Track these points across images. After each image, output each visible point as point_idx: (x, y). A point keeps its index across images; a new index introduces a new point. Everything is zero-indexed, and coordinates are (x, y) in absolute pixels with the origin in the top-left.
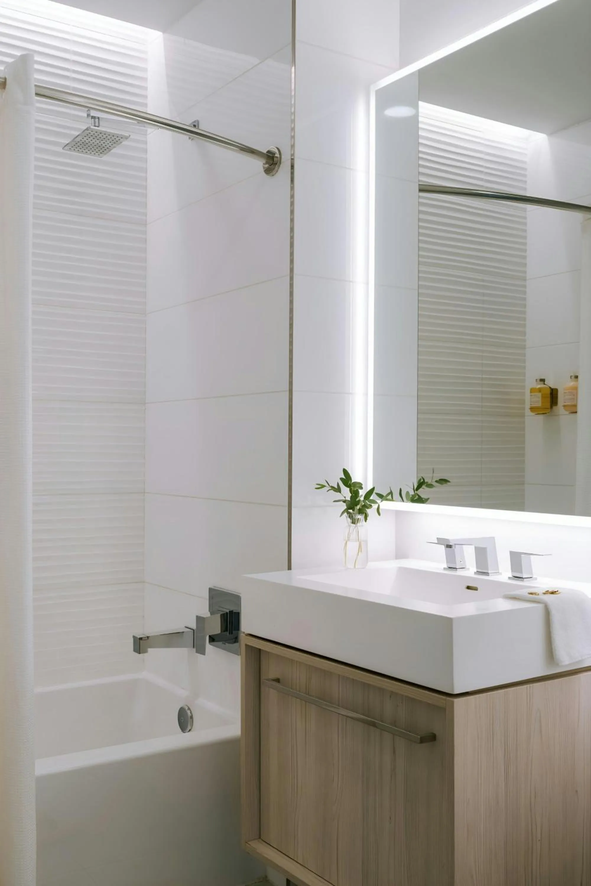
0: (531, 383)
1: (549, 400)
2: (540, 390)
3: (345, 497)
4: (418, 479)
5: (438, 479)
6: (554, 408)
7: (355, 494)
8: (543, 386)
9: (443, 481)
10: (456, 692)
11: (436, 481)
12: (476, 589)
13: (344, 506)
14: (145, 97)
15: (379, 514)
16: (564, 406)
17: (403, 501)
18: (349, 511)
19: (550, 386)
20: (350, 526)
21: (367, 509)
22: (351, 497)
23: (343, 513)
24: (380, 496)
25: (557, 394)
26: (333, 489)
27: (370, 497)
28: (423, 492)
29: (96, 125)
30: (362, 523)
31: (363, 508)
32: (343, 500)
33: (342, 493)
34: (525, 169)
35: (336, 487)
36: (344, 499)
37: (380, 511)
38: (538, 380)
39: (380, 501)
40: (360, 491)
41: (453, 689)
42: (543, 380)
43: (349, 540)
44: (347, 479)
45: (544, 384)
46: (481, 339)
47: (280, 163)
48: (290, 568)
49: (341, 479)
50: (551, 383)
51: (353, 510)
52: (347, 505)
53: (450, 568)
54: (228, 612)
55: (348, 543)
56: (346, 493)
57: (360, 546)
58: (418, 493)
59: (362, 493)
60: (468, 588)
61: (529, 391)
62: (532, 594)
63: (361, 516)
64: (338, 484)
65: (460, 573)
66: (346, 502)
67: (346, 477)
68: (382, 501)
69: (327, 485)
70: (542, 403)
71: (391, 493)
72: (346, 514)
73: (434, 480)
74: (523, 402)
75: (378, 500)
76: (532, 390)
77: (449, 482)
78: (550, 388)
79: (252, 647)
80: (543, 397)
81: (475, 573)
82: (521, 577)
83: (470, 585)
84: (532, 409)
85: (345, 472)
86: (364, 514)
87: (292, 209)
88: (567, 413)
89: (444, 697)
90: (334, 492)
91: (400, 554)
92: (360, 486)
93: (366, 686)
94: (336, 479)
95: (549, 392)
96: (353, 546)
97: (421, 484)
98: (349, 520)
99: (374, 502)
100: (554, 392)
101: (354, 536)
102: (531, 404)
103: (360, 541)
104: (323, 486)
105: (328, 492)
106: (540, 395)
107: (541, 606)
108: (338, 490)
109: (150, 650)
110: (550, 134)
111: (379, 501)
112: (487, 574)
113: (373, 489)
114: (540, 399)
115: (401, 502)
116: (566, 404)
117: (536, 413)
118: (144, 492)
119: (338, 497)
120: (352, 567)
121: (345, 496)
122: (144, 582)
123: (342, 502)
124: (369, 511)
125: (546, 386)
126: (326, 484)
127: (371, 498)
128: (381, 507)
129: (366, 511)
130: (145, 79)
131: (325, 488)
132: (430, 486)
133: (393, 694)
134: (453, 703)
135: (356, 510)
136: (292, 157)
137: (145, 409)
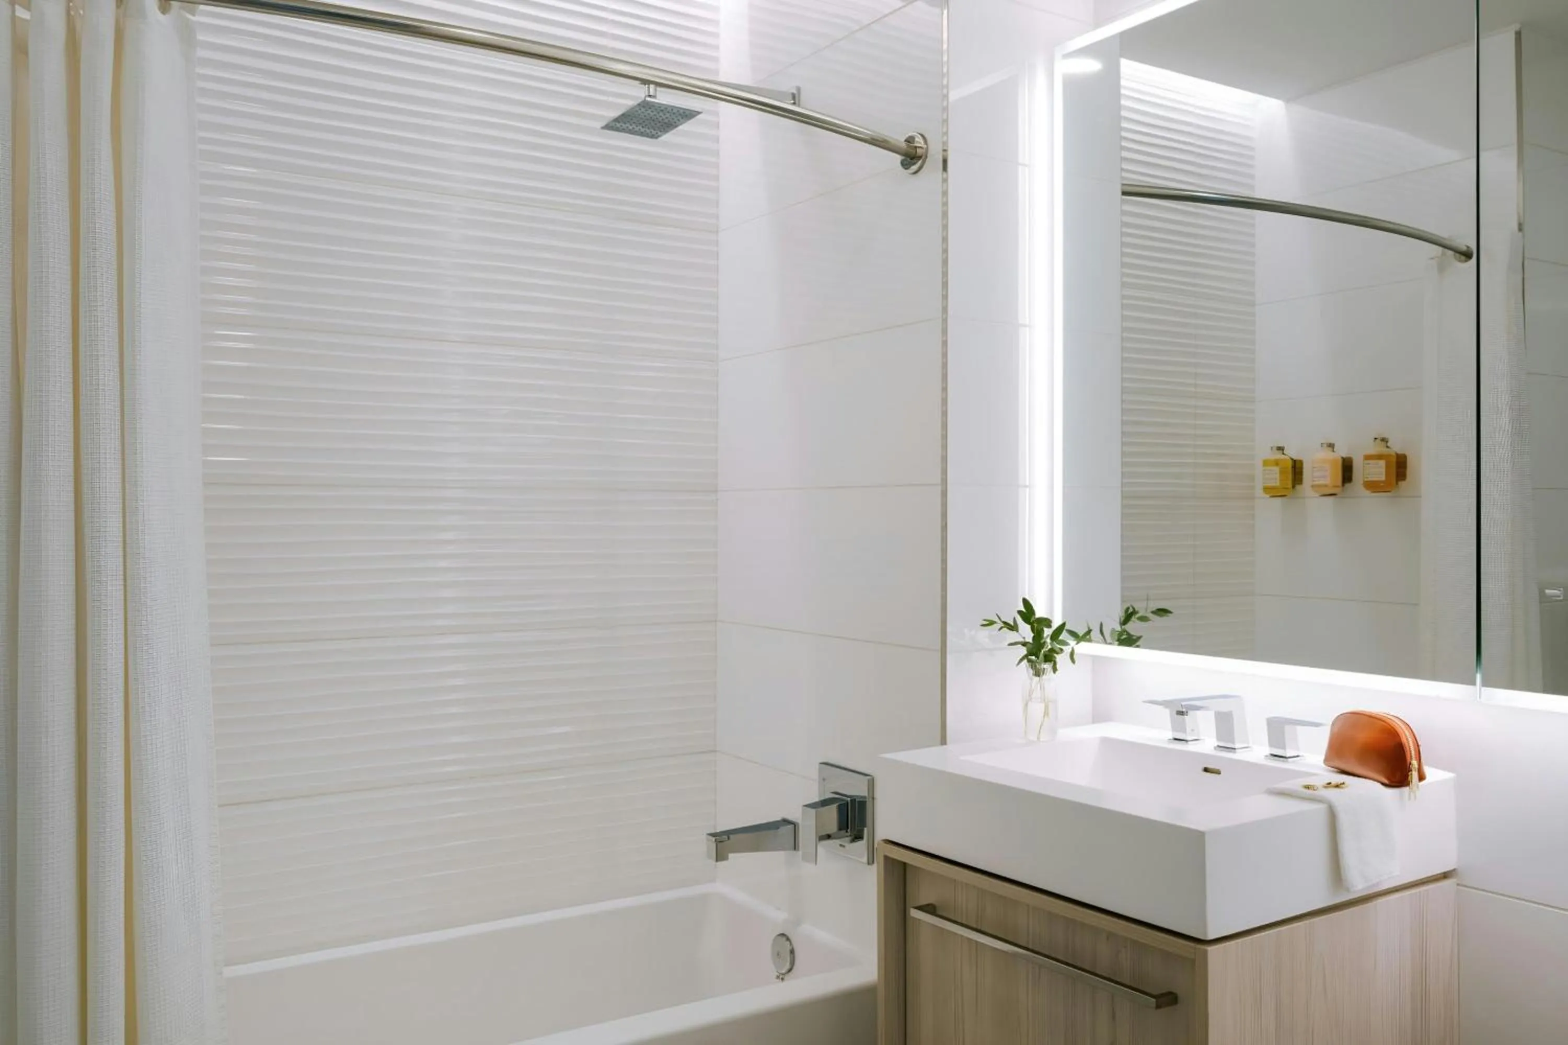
0: (1264, 451)
1: (1290, 476)
2: (1277, 463)
3: (1024, 638)
4: (1125, 607)
5: (1154, 609)
6: (1298, 487)
7: (1038, 635)
8: (1283, 457)
9: (1162, 612)
10: (1211, 936)
11: (1153, 612)
12: (1218, 772)
13: (1023, 651)
14: (716, 48)
15: (1073, 661)
16: (1313, 486)
17: (1105, 642)
18: (1030, 657)
19: (1291, 456)
20: (1031, 679)
21: (1055, 655)
22: (1034, 638)
23: (1021, 660)
24: (1073, 634)
25: (1301, 468)
26: (1008, 626)
27: (1059, 637)
28: (1133, 627)
29: (651, 94)
30: (1049, 675)
31: (1051, 654)
32: (1022, 642)
33: (1020, 632)
34: (1252, 149)
35: (1012, 623)
36: (1022, 640)
37: (1075, 657)
38: (1275, 449)
39: (1075, 642)
40: (1046, 629)
41: (1205, 933)
42: (1280, 449)
43: (1031, 699)
44: (1028, 613)
45: (1283, 454)
46: (1193, 389)
47: (926, 157)
48: (944, 742)
49: (1020, 612)
50: (1293, 452)
51: (1038, 657)
52: (1027, 651)
53: (1176, 739)
54: (849, 801)
55: (1030, 704)
56: (1026, 632)
57: (1047, 707)
58: (1127, 630)
59: (1047, 632)
60: (1206, 770)
61: (1261, 463)
62: (1307, 787)
63: (1048, 666)
64: (1014, 619)
65: (1191, 747)
66: (1028, 645)
67: (1027, 610)
68: (1077, 644)
69: (999, 622)
70: (1281, 480)
71: (1089, 631)
72: (1025, 661)
73: (1149, 610)
74: (1252, 478)
75: (1071, 640)
76: (1266, 463)
77: (1170, 612)
78: (1292, 459)
79: (894, 860)
80: (1282, 472)
81: (1215, 748)
82: (1283, 755)
83: (1210, 766)
84: (1266, 489)
85: (1026, 602)
86: (1052, 662)
87: (944, 222)
88: (1317, 495)
89: (1192, 944)
90: (1008, 631)
91: (1099, 715)
92: (1047, 622)
93: (1070, 922)
94: (1011, 613)
95: (1290, 464)
96: (1037, 709)
97: (1129, 616)
98: (1031, 671)
99: (1065, 643)
100: (1298, 465)
101: (1037, 694)
102: (1264, 483)
103: (1046, 700)
104: (991, 623)
105: (1002, 630)
106: (1277, 469)
107: (1322, 807)
108: (1013, 628)
109: (731, 856)
110: (1288, 101)
111: (1072, 643)
112: (1233, 749)
113: (1063, 625)
114: (1278, 476)
115: (1103, 643)
116: (1315, 483)
117: (1272, 495)
118: (716, 621)
119: (1013, 636)
120: (1035, 739)
121: (1023, 636)
122: (715, 751)
123: (1020, 645)
124: (1058, 658)
125: (1286, 457)
126: (997, 620)
127: (1061, 638)
128: (1076, 651)
129: (1055, 657)
130: (716, 23)
131: (995, 625)
132: (1143, 619)
133: (1110, 936)
134: (1206, 952)
135: (1041, 656)
136: (945, 148)
137: (717, 500)
